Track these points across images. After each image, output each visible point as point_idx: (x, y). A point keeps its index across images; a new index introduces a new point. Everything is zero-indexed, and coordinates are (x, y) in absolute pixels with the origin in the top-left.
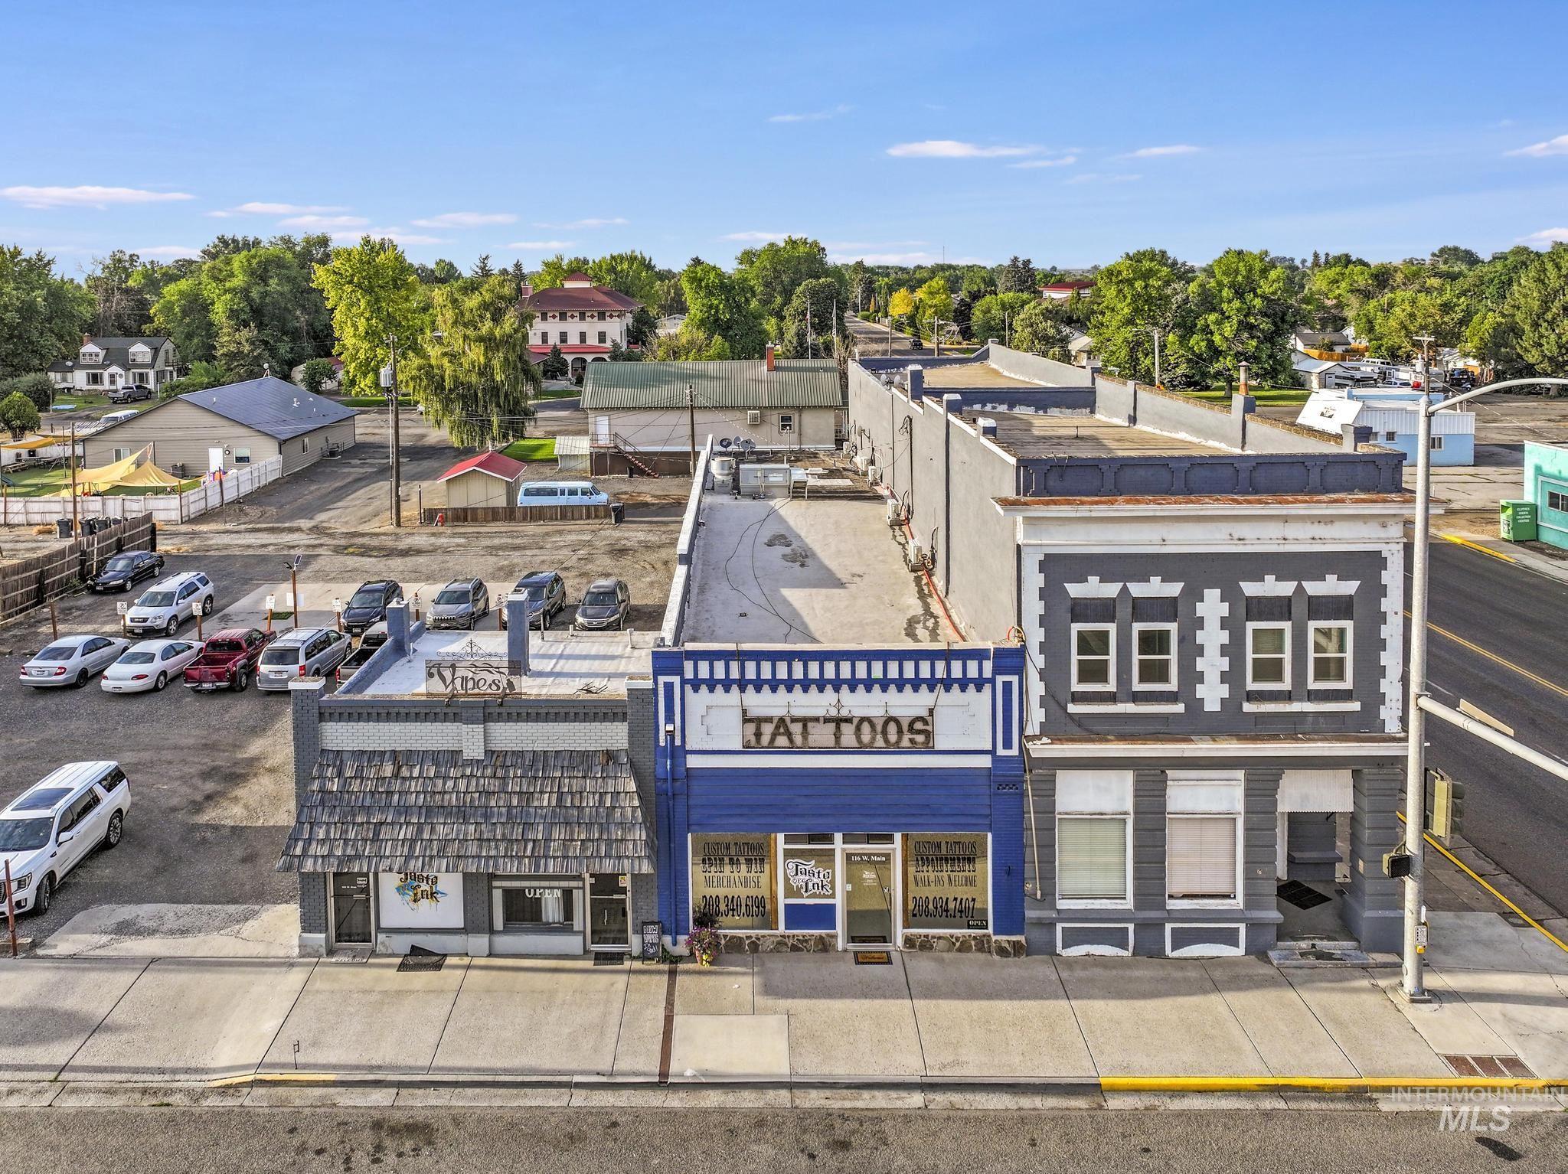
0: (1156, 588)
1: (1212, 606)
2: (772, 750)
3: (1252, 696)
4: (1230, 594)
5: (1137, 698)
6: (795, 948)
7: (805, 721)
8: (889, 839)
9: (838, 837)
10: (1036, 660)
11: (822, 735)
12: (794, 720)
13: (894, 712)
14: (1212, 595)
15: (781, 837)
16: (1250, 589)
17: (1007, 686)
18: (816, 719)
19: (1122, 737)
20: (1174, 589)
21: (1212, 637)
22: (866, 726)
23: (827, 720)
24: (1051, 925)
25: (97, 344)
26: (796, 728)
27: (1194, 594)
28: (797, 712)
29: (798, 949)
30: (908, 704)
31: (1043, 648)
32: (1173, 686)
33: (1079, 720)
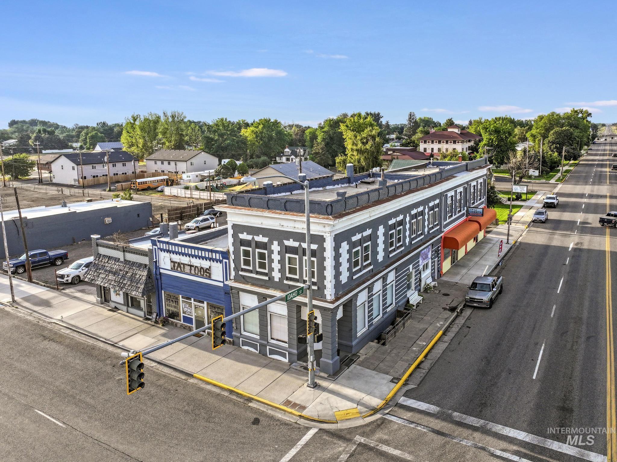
0: (260, 238)
1: (276, 247)
2: (177, 271)
3: (288, 279)
4: (281, 244)
5: (258, 273)
6: (184, 328)
7: (184, 264)
8: (203, 302)
9: (192, 299)
10: (232, 257)
11: (187, 269)
12: (182, 264)
13: (203, 266)
14: (276, 243)
15: (181, 296)
16: (286, 243)
17: (226, 263)
18: (186, 264)
19: (253, 285)
20: (265, 240)
21: (276, 257)
22: (197, 269)
23: (188, 265)
24: (239, 338)
25: (289, 149)
26: (182, 266)
27: (271, 242)
28: (183, 262)
29: (185, 329)
30: (205, 264)
31: (234, 253)
32: (266, 271)
33: (243, 277)
